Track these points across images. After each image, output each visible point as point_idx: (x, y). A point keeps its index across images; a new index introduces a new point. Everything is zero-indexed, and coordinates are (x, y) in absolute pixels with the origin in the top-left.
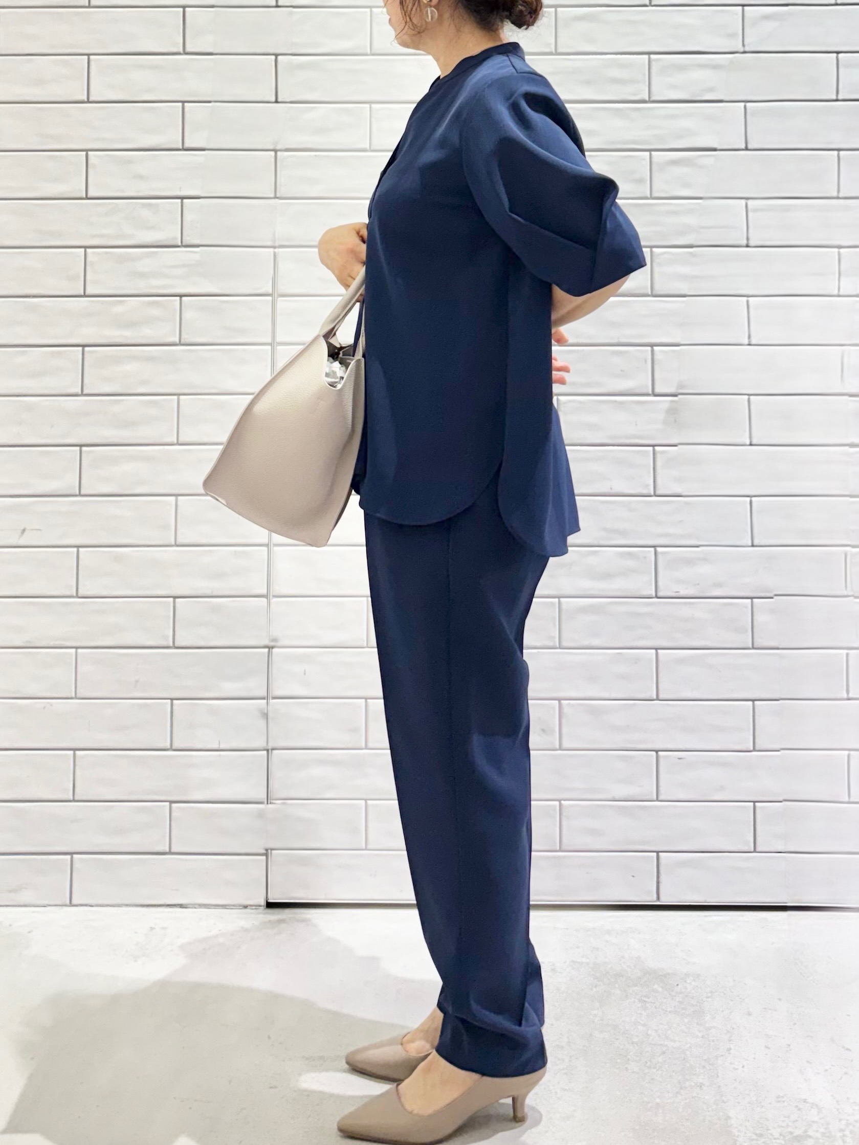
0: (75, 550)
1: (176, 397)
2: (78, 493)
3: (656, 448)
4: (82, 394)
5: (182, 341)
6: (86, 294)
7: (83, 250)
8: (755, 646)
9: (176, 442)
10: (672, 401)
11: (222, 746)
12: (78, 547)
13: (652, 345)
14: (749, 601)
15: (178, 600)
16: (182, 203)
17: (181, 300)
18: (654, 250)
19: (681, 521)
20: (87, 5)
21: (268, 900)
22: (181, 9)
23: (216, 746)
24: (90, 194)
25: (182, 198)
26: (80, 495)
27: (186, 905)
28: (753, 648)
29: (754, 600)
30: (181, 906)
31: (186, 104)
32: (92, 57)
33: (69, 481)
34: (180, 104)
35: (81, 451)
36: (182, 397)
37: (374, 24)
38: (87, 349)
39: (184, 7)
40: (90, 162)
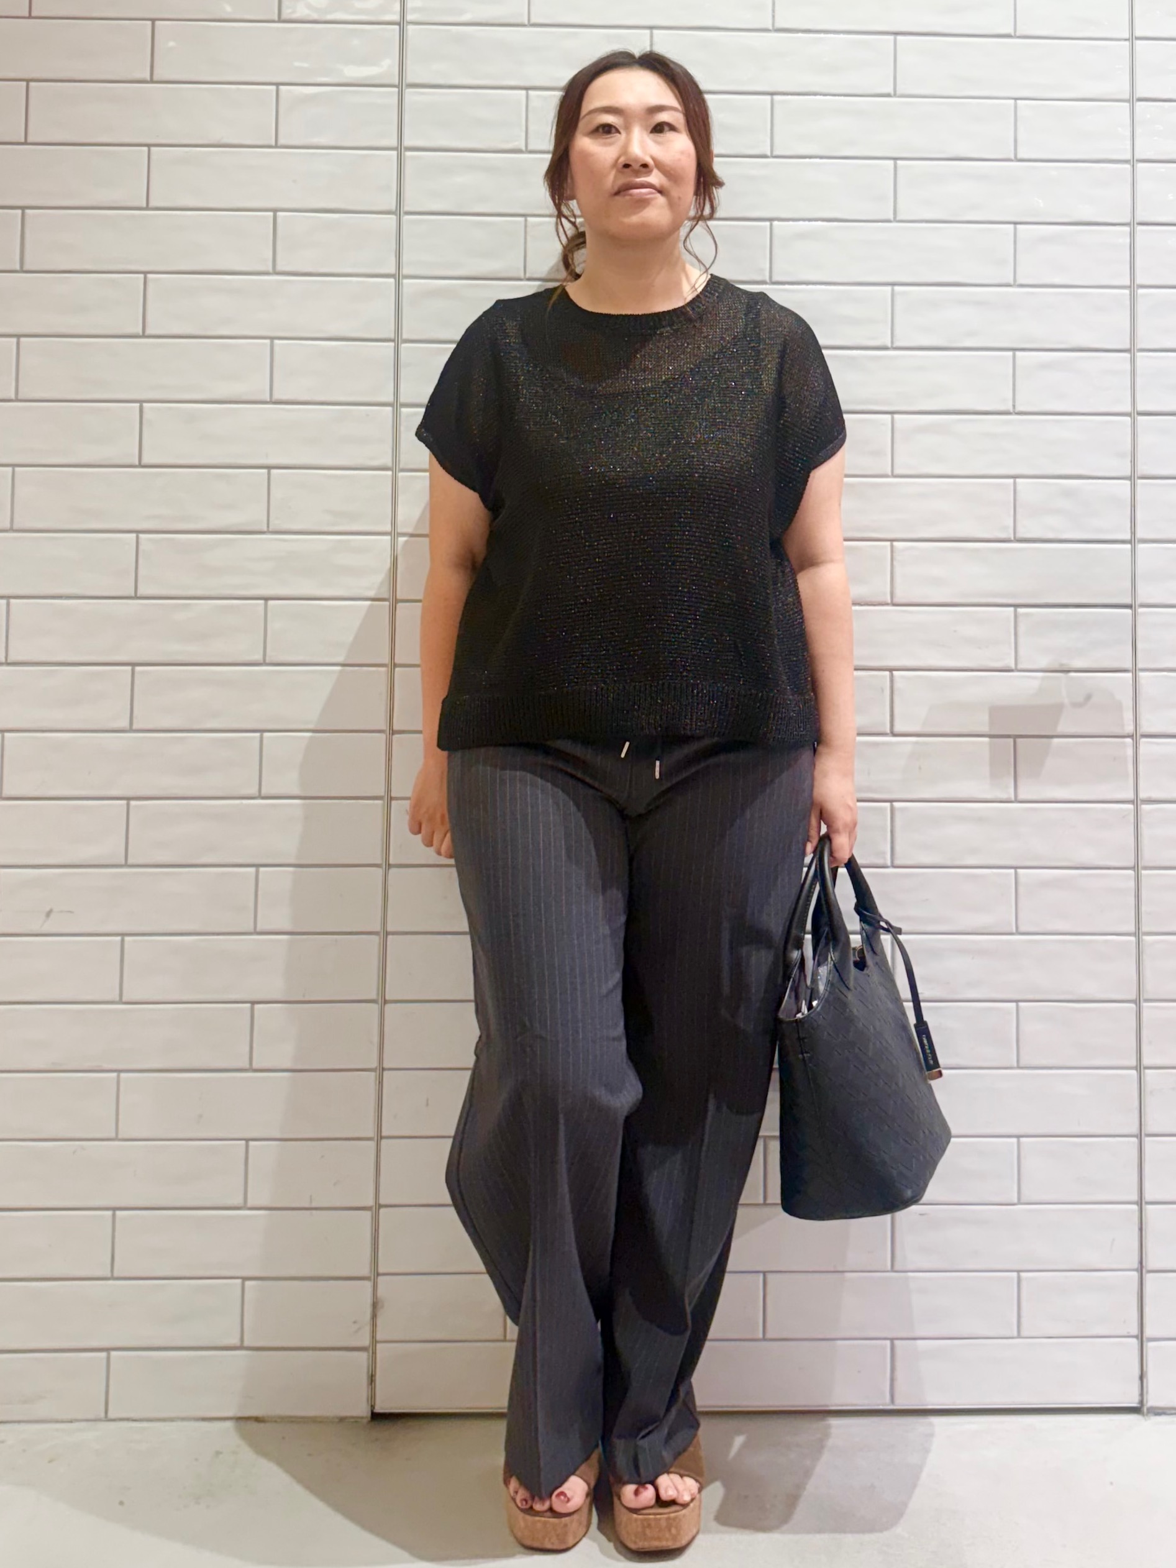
0: (119, 938)
1: (258, 735)
2: (123, 862)
3: (896, 804)
4: (131, 730)
5: (268, 660)
6: (138, 595)
7: (134, 535)
8: (1022, 1064)
9: (257, 794)
10: (917, 743)
11: (314, 1205)
12: (123, 935)
13: (891, 670)
14: (1014, 1004)
15: (257, 1006)
16: (269, 474)
17: (266, 606)
18: (895, 543)
19: (927, 900)
20: (144, 205)
21: (374, 1408)
22: (271, 214)
23: (307, 1205)
24: (146, 460)
25: (269, 468)
26: (126, 865)
27: (263, 1417)
28: (1019, 1067)
29: (1021, 1004)
30: (257, 1419)
31: (276, 342)
32: (149, 276)
33: (110, 847)
34: (268, 341)
35: (128, 805)
36: (266, 735)
37: (529, 238)
38: (138, 669)
39: (275, 211)
40: (145, 416)
